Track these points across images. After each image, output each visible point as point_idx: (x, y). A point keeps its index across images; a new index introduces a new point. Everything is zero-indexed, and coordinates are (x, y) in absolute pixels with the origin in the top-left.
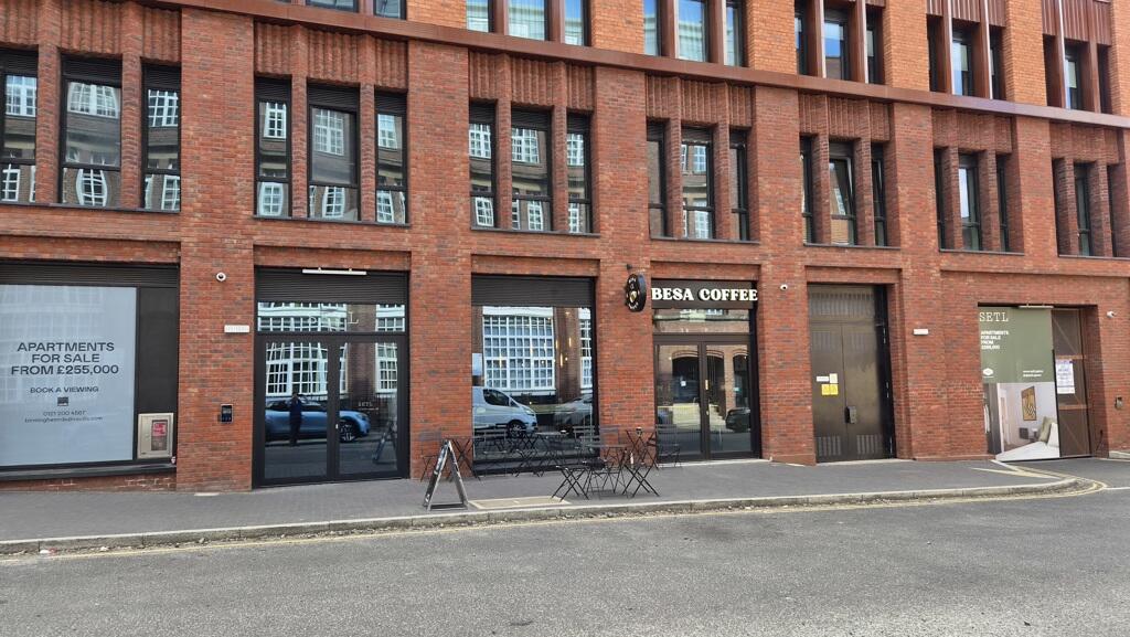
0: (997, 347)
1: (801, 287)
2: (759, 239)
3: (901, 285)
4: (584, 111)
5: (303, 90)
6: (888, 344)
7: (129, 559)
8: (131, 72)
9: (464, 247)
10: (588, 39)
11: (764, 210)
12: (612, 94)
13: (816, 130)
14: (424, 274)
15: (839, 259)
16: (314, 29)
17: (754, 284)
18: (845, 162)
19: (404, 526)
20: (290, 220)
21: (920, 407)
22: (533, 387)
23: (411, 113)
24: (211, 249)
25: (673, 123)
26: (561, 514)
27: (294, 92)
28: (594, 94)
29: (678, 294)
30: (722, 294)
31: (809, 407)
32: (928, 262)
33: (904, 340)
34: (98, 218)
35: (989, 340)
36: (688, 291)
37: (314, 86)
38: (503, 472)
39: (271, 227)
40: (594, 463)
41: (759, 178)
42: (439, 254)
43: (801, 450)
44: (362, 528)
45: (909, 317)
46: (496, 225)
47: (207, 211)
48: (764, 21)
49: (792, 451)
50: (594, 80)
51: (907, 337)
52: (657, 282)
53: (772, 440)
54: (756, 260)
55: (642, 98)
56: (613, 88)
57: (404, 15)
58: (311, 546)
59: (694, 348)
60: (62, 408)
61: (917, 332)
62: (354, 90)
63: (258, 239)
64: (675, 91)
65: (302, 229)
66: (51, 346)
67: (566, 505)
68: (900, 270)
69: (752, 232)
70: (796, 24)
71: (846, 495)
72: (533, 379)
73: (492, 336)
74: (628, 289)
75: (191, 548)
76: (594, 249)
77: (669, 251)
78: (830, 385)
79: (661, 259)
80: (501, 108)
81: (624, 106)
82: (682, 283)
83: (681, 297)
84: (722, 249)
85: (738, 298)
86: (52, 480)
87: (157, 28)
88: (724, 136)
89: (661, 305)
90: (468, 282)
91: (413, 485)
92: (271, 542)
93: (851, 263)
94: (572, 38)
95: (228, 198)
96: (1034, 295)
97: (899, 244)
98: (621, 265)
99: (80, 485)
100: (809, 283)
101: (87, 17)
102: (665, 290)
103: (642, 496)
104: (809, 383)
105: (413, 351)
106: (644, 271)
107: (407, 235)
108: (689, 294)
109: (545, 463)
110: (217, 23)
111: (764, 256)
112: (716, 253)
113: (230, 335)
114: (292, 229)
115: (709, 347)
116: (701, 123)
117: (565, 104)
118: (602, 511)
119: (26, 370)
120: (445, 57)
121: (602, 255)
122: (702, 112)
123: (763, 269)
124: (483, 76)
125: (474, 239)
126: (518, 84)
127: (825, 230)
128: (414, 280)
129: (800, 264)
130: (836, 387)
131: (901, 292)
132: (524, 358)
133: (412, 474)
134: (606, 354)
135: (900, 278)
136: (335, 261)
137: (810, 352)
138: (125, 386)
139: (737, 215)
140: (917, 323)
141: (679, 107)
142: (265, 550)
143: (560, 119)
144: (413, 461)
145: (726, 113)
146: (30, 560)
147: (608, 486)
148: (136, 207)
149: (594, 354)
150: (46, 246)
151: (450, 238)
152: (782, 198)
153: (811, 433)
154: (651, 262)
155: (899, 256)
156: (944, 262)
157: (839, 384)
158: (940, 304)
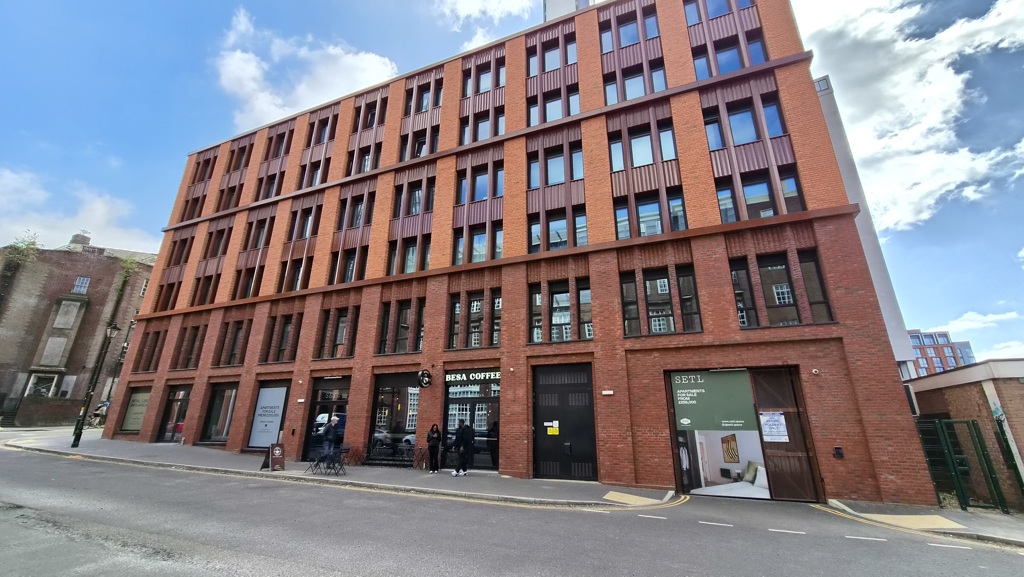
0: (694, 402)
1: (525, 369)
2: (501, 344)
3: (593, 363)
4: (423, 297)
5: (332, 313)
9: (369, 364)
11: (503, 328)
13: (539, 280)
14: (356, 376)
15: (550, 350)
16: (338, 291)
17: (499, 369)
21: (608, 445)
23: (361, 314)
25: (462, 293)
28: (426, 289)
29: (459, 377)
30: (481, 376)
31: (526, 441)
32: (614, 346)
33: (599, 399)
34: (278, 365)
35: (684, 397)
36: (464, 376)
37: (340, 309)
39: (316, 362)
41: (503, 312)
42: (362, 367)
43: (519, 468)
45: (598, 383)
47: (301, 360)
48: (508, 234)
49: (512, 469)
50: (426, 284)
51: (598, 396)
52: (447, 372)
54: (498, 356)
55: (446, 286)
56: (433, 285)
57: (363, 278)
61: (604, 393)
62: (347, 309)
64: (462, 278)
65: (323, 362)
66: (267, 408)
68: (593, 353)
76: (419, 359)
77: (452, 356)
79: (450, 360)
80: (391, 304)
81: (438, 291)
82: (460, 372)
83: (460, 379)
84: (480, 352)
85: (490, 377)
87: (303, 302)
88: (485, 294)
90: (370, 378)
93: (557, 352)
95: (307, 354)
96: (721, 361)
98: (429, 365)
100: (531, 366)
101: (289, 304)
102: (453, 376)
104: (526, 426)
106: (440, 367)
107: (352, 361)
110: (314, 297)
111: (501, 353)
113: (299, 402)
116: (478, 290)
117: (417, 296)
120: (374, 289)
121: (421, 361)
122: (476, 285)
123: (501, 361)
124: (388, 293)
125: (375, 359)
126: (402, 292)
128: (352, 379)
129: (523, 355)
130: (558, 429)
135: (593, 358)
136: (332, 373)
140: (605, 387)
141: (463, 286)
144: (341, 457)
150: (268, 376)
151: (365, 360)
152: (514, 320)
154: (444, 363)
155: (592, 344)
156: (629, 345)
157: (559, 427)
158: (625, 373)
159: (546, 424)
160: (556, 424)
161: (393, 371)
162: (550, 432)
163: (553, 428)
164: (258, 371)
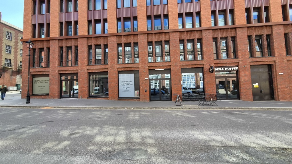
1: (249, 66)
2: (238, 57)
3: (275, 64)
4: (200, 38)
5: (154, 43)
6: (272, 77)
7: (135, 110)
8: (132, 44)
9: (179, 64)
10: (200, 26)
11: (239, 52)
12: (206, 35)
13: (252, 34)
14: (173, 69)
15: (258, 60)
16: (155, 33)
17: (237, 66)
18: (259, 40)
19: (172, 108)
20: (153, 62)
21: (281, 90)
22: (191, 87)
23: (170, 44)
24: (143, 67)
25: (218, 38)
26: (199, 108)
27: (153, 44)
28: (202, 35)
29: (220, 69)
30: (230, 69)
31: (251, 90)
32: (283, 59)
33: (276, 76)
34: (129, 64)
36: (222, 69)
37: (156, 42)
38: (187, 100)
39: (150, 63)
40: (204, 99)
41: (238, 46)
42: (175, 65)
43: (249, 98)
44: (166, 108)
45: (277, 71)
46: (185, 59)
47: (142, 62)
48: (238, 15)
49: (247, 98)
50: (202, 33)
51: (277, 75)
52: (216, 67)
53: (242, 97)
54: (238, 62)
55: (211, 34)
56: (206, 34)
57: (169, 29)
58: (158, 110)
59: (224, 79)
60: (127, 90)
61: (280, 74)
62: (161, 41)
63: (149, 66)
64: (218, 32)
65: (155, 63)
66: (125, 82)
67: (199, 107)
68: (275, 61)
69: (236, 56)
70: (246, 14)
71: (262, 108)
72: (191, 85)
73: (184, 78)
74: (210, 69)
75: (143, 109)
76: (203, 62)
77: (218, 61)
78: (257, 85)
79: (217, 63)
80: (185, 40)
81: (207, 37)
82: (221, 67)
83: (221, 70)
84: (230, 60)
85: (234, 69)
86: (126, 99)
87: (135, 38)
88: (230, 38)
89: (217, 71)
90: (180, 70)
91: (173, 102)
92: (153, 109)
93: (261, 60)
94: (197, 26)
95: (145, 60)
97: (275, 55)
98: (208, 65)
99: (129, 100)
100: (251, 65)
101: (127, 38)
102: (217, 69)
103: (214, 106)
104: (251, 85)
105: (172, 81)
106: (213, 65)
107: (170, 63)
108: (223, 69)
109: (195, 99)
110: (143, 36)
111: (240, 61)
112: (229, 61)
113: (146, 80)
114: (153, 64)
115: (227, 79)
116: (224, 37)
117: (196, 38)
118: (207, 108)
119: (122, 85)
120: (175, 34)
121: (204, 63)
122: (224, 35)
123: (239, 63)
124: (182, 36)
125: (181, 62)
126: (188, 36)
127: (254, 54)
128: (171, 70)
129: (248, 61)
130: (258, 86)
131: (275, 66)
132: (190, 82)
133: (172, 100)
134: (206, 81)
135: (275, 63)
136: (160, 68)
137: (251, 79)
138: (133, 87)
139: (233, 53)
140: (280, 72)
141: (219, 35)
142: (152, 110)
143: (196, 41)
144: (173, 98)
145: (230, 34)
146: (125, 109)
147: (207, 104)
148: (133, 63)
149: (203, 80)
150: (124, 69)
151: (177, 63)
152: (243, 49)
153: (252, 94)
155: (275, 58)
156: (288, 58)
158: (287, 67)
159: (253, 84)
160: (257, 84)
161: (190, 67)
164: (118, 67)
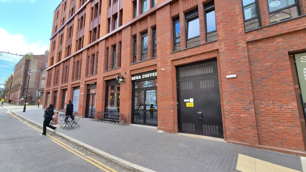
3: (219, 56)
9: (102, 76)
14: (98, 82)
23: (99, 54)
29: (137, 78)
30: (148, 76)
34: (76, 81)
37: (93, 55)
42: (100, 78)
45: (224, 70)
47: (82, 78)
54: (155, 63)
61: (228, 77)
63: (85, 80)
64: (137, 26)
66: (76, 97)
68: (218, 50)
76: (120, 71)
79: (132, 69)
80: (109, 47)
81: (126, 36)
82: (138, 75)
85: (152, 76)
88: (149, 30)
98: (124, 73)
106: (128, 73)
107: (97, 75)
108: (140, 77)
111: (158, 61)
113: (82, 95)
116: (145, 30)
119: (74, 100)
122: (144, 27)
123: (157, 65)
125: (104, 74)
126: (112, 41)
129: (169, 60)
131: (219, 60)
135: (219, 53)
145: (149, 23)
150: (74, 85)
154: (130, 71)
155: (217, 44)
156: (250, 37)
157: (194, 102)
158: (246, 60)
159: (185, 100)
161: (111, 78)
162: (188, 105)
163: (190, 103)
164: (72, 83)
